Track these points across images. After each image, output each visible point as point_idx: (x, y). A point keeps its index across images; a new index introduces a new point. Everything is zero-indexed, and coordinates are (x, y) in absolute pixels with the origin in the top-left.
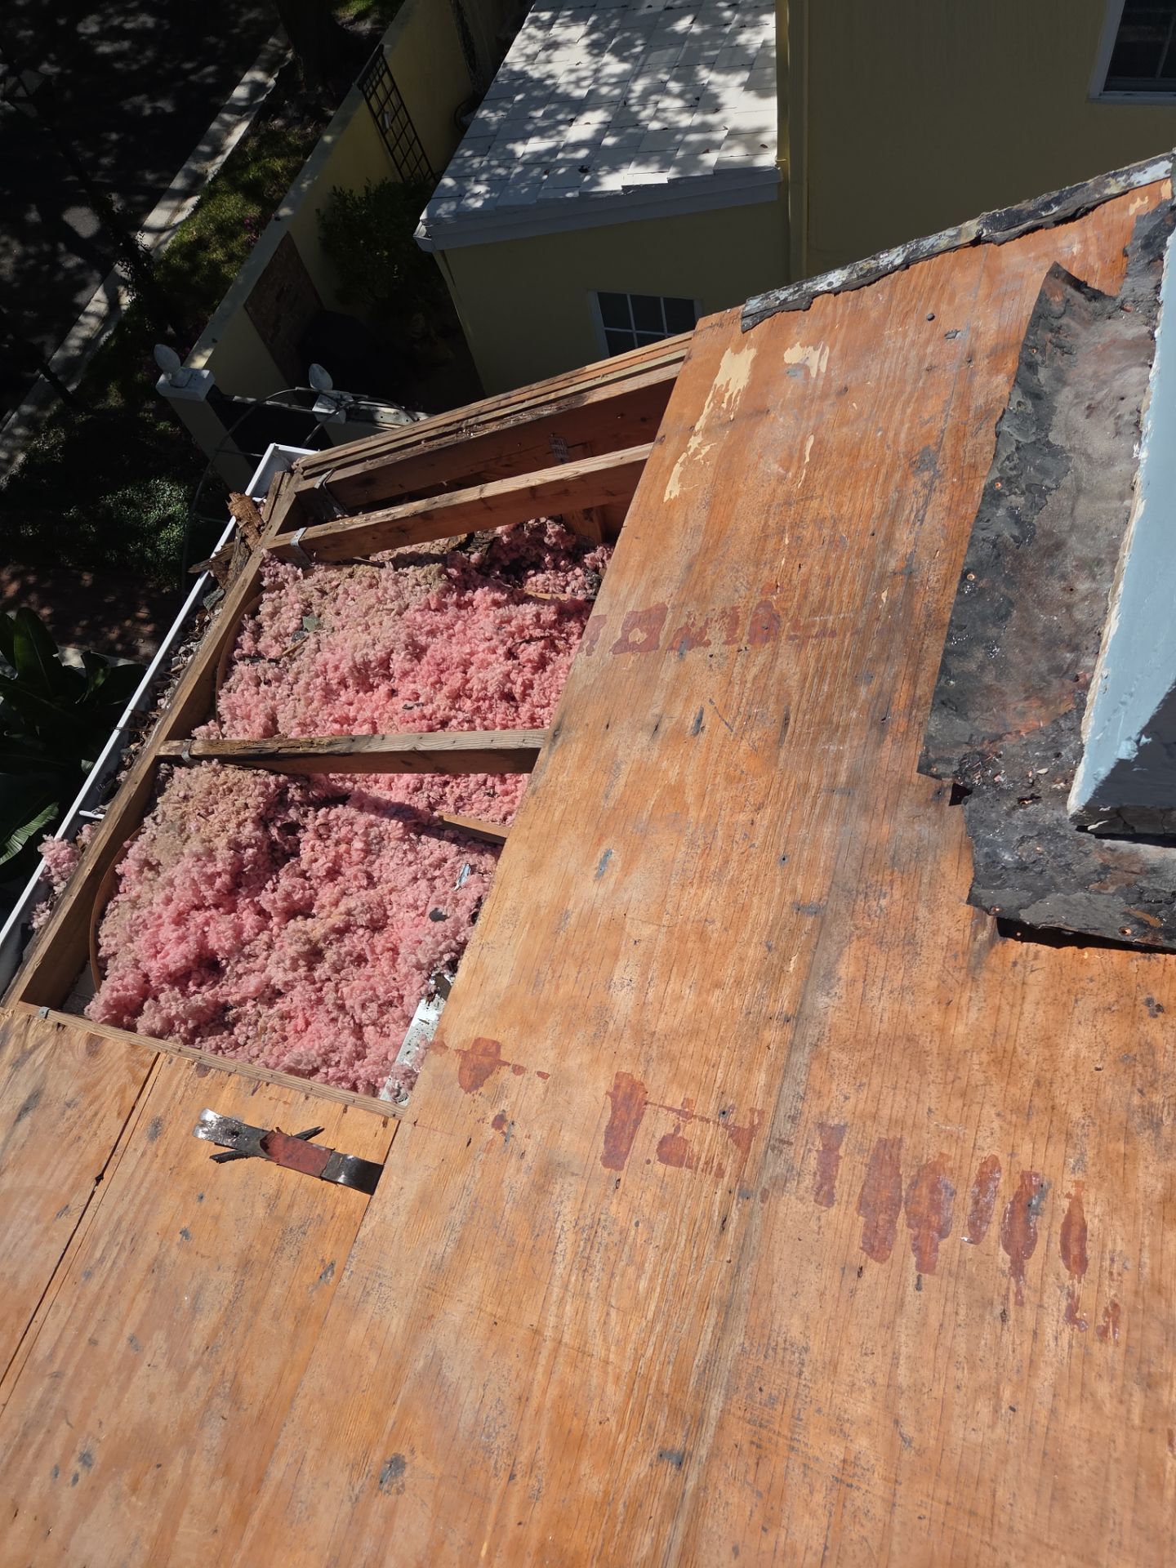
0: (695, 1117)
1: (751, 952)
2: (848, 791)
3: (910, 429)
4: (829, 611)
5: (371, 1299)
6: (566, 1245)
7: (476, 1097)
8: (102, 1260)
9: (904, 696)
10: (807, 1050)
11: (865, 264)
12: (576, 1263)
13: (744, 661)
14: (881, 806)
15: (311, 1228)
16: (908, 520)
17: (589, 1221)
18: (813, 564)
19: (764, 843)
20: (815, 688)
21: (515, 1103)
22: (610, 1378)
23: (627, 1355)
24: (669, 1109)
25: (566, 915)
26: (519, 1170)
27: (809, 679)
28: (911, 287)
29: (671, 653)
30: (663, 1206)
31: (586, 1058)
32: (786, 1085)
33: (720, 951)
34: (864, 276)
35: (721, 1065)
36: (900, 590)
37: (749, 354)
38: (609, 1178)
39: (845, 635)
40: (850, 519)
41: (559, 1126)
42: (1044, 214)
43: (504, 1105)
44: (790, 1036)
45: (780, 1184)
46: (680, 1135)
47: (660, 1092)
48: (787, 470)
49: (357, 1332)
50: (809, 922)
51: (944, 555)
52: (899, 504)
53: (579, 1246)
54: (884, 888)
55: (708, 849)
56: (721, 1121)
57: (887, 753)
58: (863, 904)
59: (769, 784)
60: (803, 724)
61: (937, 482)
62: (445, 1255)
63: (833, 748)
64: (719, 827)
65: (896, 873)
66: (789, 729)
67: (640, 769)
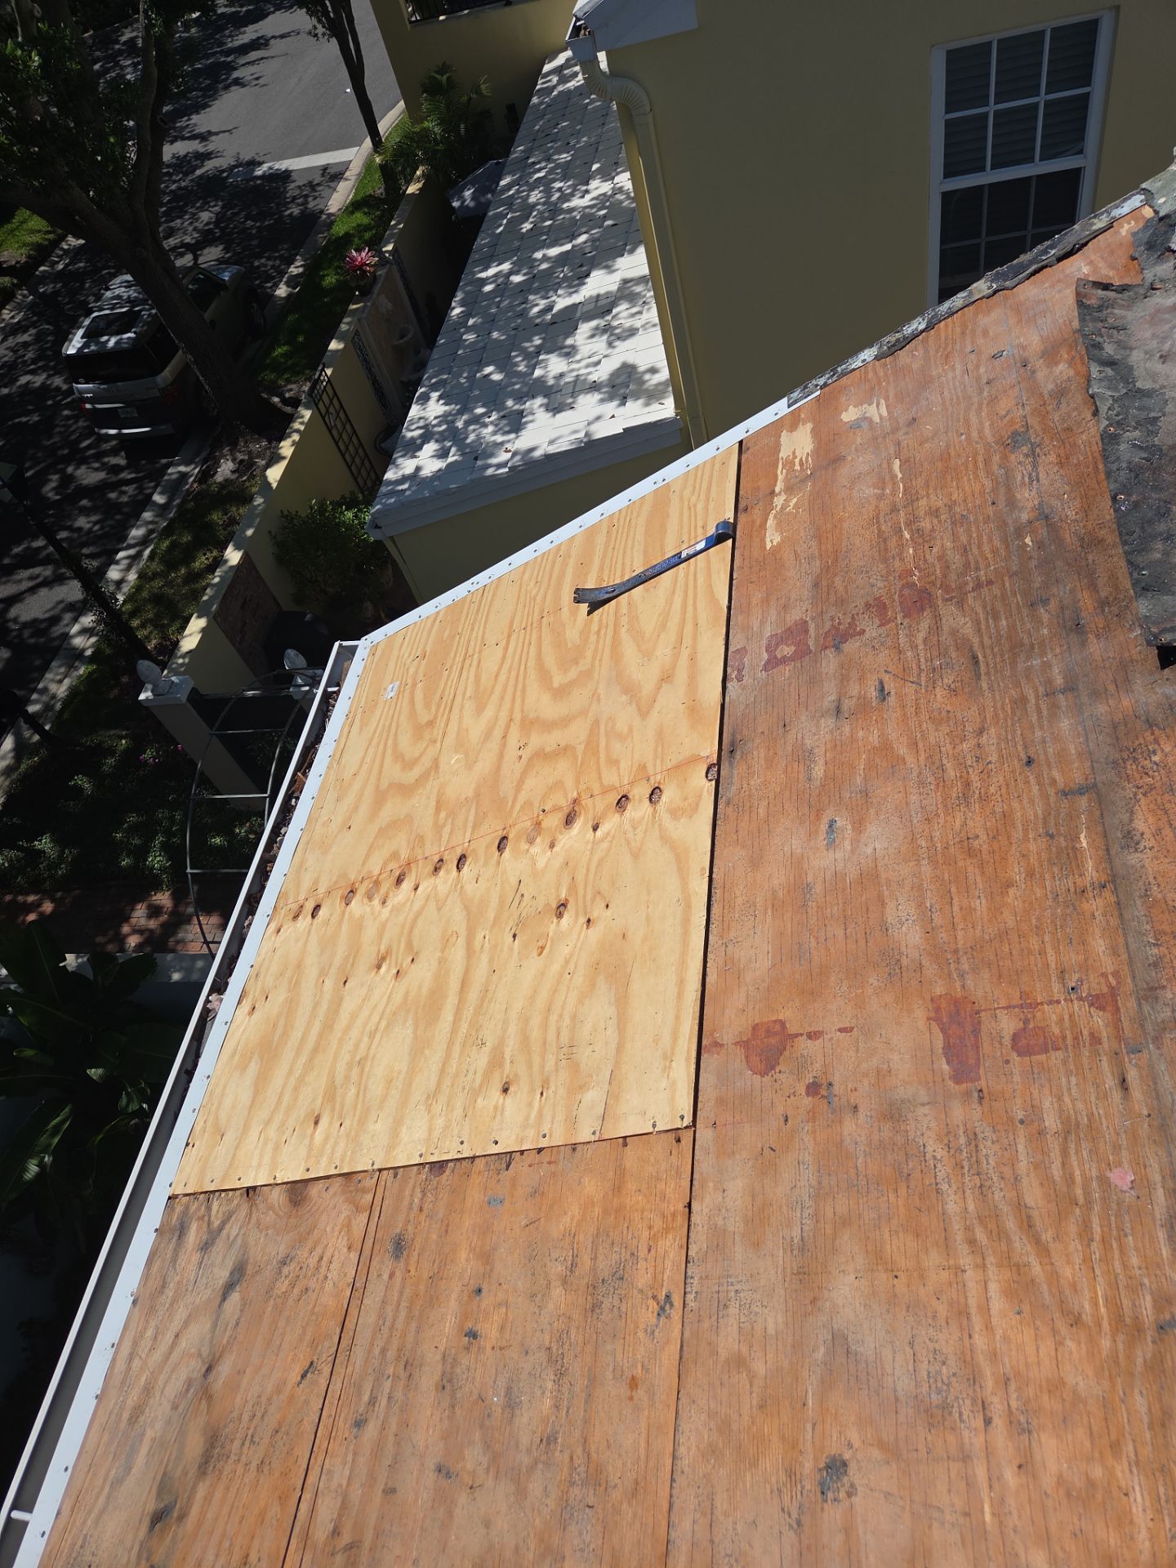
0: (1042, 1004)
1: (1033, 847)
2: (1070, 688)
3: (992, 425)
4: (977, 569)
5: (731, 1310)
6: (946, 1170)
7: (777, 1076)
8: (372, 1402)
9: (1089, 602)
10: (1139, 902)
11: (892, 338)
12: (967, 1184)
13: (906, 631)
14: (1111, 688)
15: (628, 1270)
16: (1023, 483)
17: (962, 1140)
18: (944, 542)
19: (1001, 756)
20: (992, 626)
21: (824, 1066)
23: (1072, 1246)
24: (1008, 1007)
25: (809, 887)
26: (857, 1124)
27: (983, 622)
28: (943, 338)
29: (827, 652)
31: (889, 998)
32: (1131, 940)
33: (997, 858)
34: (894, 345)
35: (1049, 949)
36: (1043, 532)
37: (804, 430)
38: (968, 1093)
39: (1003, 580)
40: (965, 501)
41: (885, 1067)
42: (1044, 258)
43: (813, 1072)
44: (1113, 899)
45: (1171, 1025)
46: (1031, 1026)
47: (990, 997)
48: (883, 489)
50: (1083, 802)
51: (1073, 495)
52: (1009, 475)
53: (962, 1167)
54: (1151, 748)
55: (941, 782)
56: (1073, 996)
57: (1095, 647)
58: (1134, 767)
59: (982, 711)
60: (994, 656)
61: (1038, 450)
62: (805, 1234)
63: (1036, 662)
64: (945, 762)
65: (1157, 732)
66: (982, 665)
67: (835, 746)
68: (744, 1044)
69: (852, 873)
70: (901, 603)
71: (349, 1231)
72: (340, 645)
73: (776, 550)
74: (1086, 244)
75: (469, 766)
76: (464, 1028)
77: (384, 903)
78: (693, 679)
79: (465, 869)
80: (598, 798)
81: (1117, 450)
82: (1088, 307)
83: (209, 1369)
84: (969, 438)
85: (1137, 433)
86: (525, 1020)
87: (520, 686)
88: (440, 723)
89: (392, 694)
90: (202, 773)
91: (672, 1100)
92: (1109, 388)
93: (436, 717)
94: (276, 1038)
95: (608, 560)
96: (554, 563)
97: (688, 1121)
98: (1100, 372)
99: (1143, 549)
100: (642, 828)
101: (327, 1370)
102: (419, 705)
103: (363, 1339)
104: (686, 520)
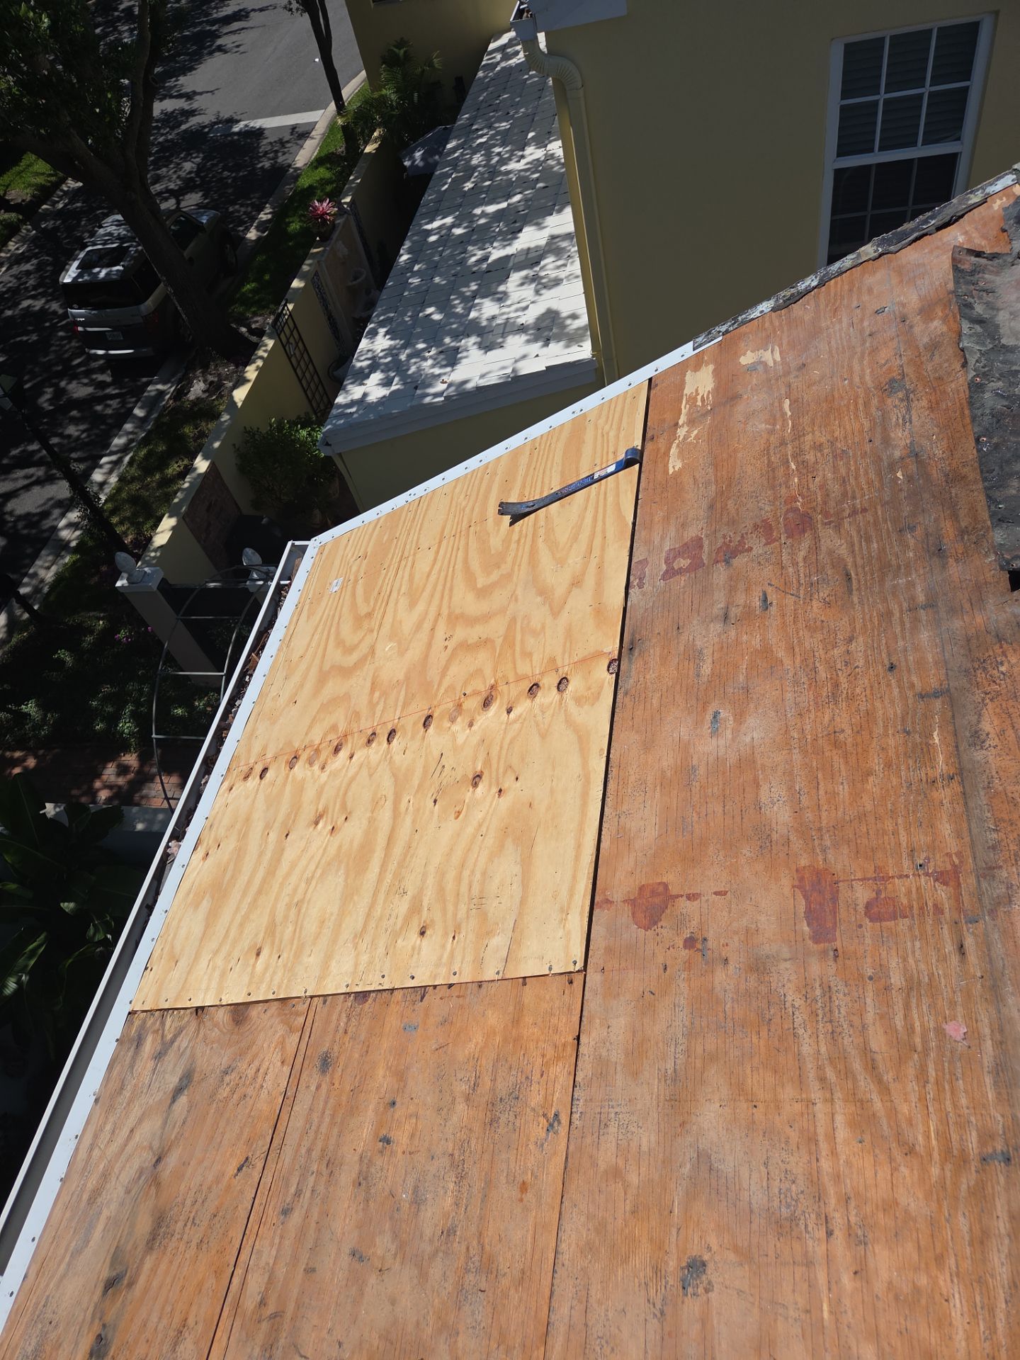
0: (893, 877)
1: (891, 742)
2: (931, 605)
3: (872, 371)
4: (854, 497)
5: (610, 1129)
6: (803, 1017)
7: (658, 930)
8: (298, 1193)
9: (950, 530)
10: (982, 793)
11: (788, 293)
12: (821, 1031)
13: (789, 550)
14: (967, 606)
15: (523, 1092)
16: (897, 424)
17: (818, 992)
18: (826, 473)
19: (867, 662)
20: (865, 549)
21: (701, 923)
23: (910, 1087)
24: (863, 879)
25: (694, 769)
26: (727, 975)
27: (857, 545)
28: (832, 294)
29: (719, 565)
31: (759, 867)
32: (973, 825)
33: (860, 750)
34: (788, 299)
35: (901, 831)
36: (913, 468)
37: (707, 371)
38: (825, 951)
39: (875, 509)
40: (845, 437)
41: (754, 927)
42: (925, 226)
43: (690, 928)
44: (960, 789)
45: (1005, 900)
46: (883, 896)
47: (848, 870)
48: (774, 425)
50: (937, 704)
51: (941, 436)
52: (885, 417)
53: (817, 1015)
54: (999, 659)
55: (814, 682)
56: (921, 872)
57: (954, 570)
58: (983, 675)
59: (852, 622)
60: (865, 574)
61: (912, 396)
62: (677, 1067)
63: (902, 581)
64: (817, 665)
65: (1005, 646)
66: (854, 581)
67: (722, 648)
68: (632, 902)
69: (732, 758)
70: (785, 525)
71: (283, 1048)
72: (293, 544)
73: (678, 475)
74: (962, 216)
75: (402, 652)
76: (389, 878)
77: (323, 768)
78: (599, 584)
79: (395, 742)
80: (512, 686)
81: (982, 398)
82: (962, 271)
83: (159, 1160)
84: (851, 383)
85: (1000, 384)
86: (441, 874)
87: (448, 585)
88: (377, 615)
89: (336, 589)
90: (168, 653)
91: (567, 947)
92: (977, 343)
93: (374, 610)
94: (225, 882)
95: (529, 478)
96: (482, 479)
97: (579, 966)
98: (970, 328)
99: (1001, 484)
100: (550, 712)
101: (260, 1165)
102: (360, 599)
103: (292, 1140)
104: (599, 447)
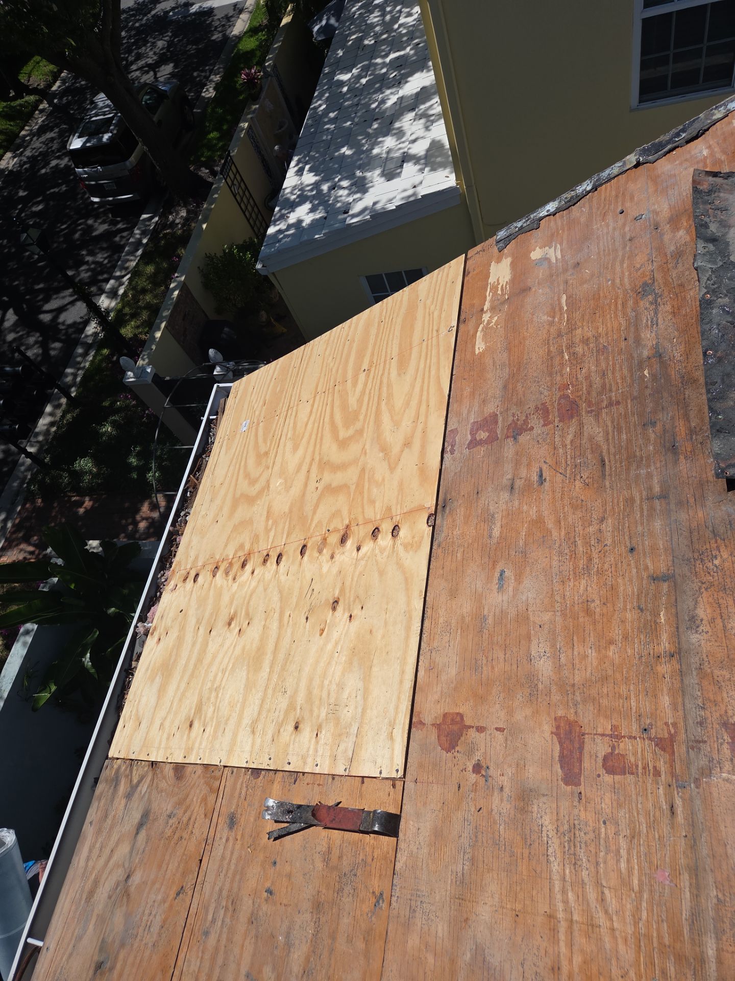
0: (624, 737)
1: (628, 615)
2: (664, 496)
3: (630, 274)
4: (611, 390)
5: (417, 914)
6: (554, 847)
7: (456, 754)
8: (214, 921)
9: (683, 429)
10: (694, 673)
11: (568, 195)
12: (567, 861)
13: (560, 433)
14: (692, 500)
15: (359, 870)
16: (647, 325)
17: (566, 827)
18: (590, 366)
19: (614, 542)
20: (616, 438)
21: (485, 753)
22: (620, 941)
23: (628, 921)
24: (603, 735)
25: (485, 618)
26: (502, 800)
27: (611, 434)
28: (603, 198)
29: (509, 440)
30: (620, 805)
31: (528, 711)
32: (687, 701)
33: (605, 620)
34: (569, 201)
35: (632, 696)
36: (657, 367)
37: (506, 262)
38: (572, 793)
39: (626, 402)
40: (607, 334)
41: (522, 763)
42: (677, 139)
43: (478, 756)
44: (678, 667)
45: (707, 772)
46: (617, 752)
47: (592, 725)
48: (554, 317)
49: (413, 941)
50: (665, 586)
51: (680, 340)
52: (637, 317)
53: (564, 847)
54: (713, 553)
55: (574, 555)
56: (645, 736)
57: (684, 465)
58: (701, 566)
59: (604, 504)
60: (616, 462)
61: (659, 300)
62: (465, 872)
63: (643, 472)
64: (577, 539)
65: (719, 541)
66: (607, 467)
67: (508, 514)
68: (438, 726)
69: (512, 613)
70: (558, 410)
71: (205, 805)
72: (218, 386)
73: (482, 355)
74: (708, 130)
75: (288, 488)
76: (275, 678)
77: (234, 579)
78: (423, 447)
79: (282, 564)
80: (361, 527)
81: (711, 313)
82: (700, 192)
83: (128, 877)
84: (613, 283)
85: (727, 300)
86: (311, 680)
87: (319, 435)
88: (272, 455)
89: (245, 429)
91: (392, 759)
92: (709, 262)
93: (269, 450)
94: (171, 663)
95: (377, 347)
96: (344, 345)
97: (401, 774)
98: (704, 247)
99: (721, 397)
100: (386, 554)
101: (190, 893)
102: (260, 440)
103: (210, 878)
104: (426, 324)
